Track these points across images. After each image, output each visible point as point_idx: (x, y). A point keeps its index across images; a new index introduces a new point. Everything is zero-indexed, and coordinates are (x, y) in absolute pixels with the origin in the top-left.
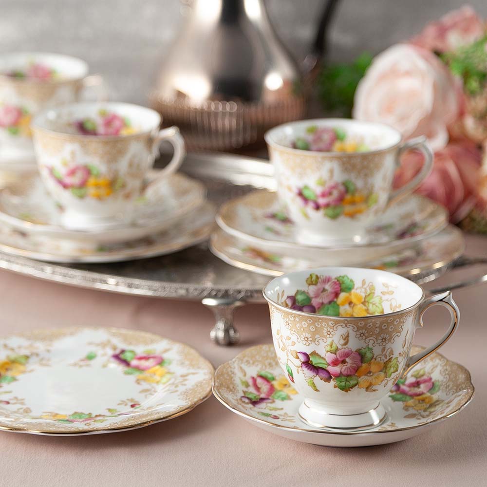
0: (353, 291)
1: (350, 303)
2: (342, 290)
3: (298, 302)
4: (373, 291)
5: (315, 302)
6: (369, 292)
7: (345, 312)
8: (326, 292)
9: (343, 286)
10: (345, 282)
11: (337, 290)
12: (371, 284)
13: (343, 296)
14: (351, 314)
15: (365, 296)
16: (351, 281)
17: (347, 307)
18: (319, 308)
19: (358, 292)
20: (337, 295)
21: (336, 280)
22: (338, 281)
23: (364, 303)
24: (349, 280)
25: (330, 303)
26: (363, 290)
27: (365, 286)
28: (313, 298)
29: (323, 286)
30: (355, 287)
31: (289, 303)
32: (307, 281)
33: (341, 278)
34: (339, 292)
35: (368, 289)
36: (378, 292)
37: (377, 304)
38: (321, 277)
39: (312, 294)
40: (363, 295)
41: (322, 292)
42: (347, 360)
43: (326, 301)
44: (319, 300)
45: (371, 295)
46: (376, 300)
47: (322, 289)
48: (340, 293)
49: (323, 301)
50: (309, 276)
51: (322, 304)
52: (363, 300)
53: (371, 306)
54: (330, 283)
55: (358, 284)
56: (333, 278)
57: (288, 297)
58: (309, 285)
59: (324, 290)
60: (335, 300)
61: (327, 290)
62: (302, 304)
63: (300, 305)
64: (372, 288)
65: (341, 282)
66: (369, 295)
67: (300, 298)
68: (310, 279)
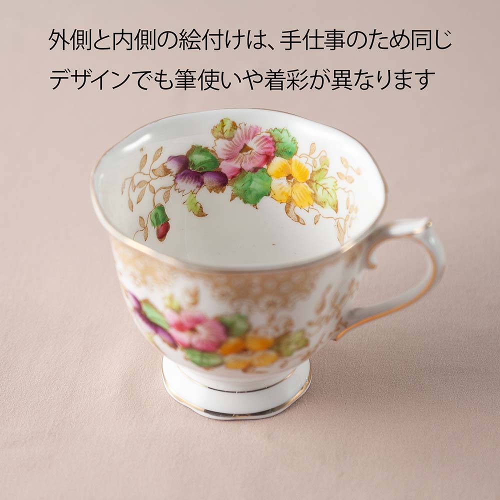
0: (295, 158)
1: (289, 177)
2: (277, 153)
3: (194, 165)
4: (325, 167)
5: (226, 167)
6: (319, 167)
7: (281, 189)
8: (249, 152)
9: (280, 146)
10: (283, 140)
11: (269, 150)
12: (323, 154)
13: (277, 162)
14: (290, 194)
15: (313, 171)
16: (294, 140)
17: (284, 180)
18: (233, 177)
19: (302, 161)
20: (268, 159)
21: (268, 135)
22: (271, 136)
23: (310, 182)
24: (290, 139)
25: (255, 170)
26: (310, 161)
27: (313, 156)
28: (223, 160)
29: (245, 142)
30: (299, 153)
31: (174, 167)
32: (213, 131)
33: (276, 132)
34: (273, 155)
35: (318, 160)
36: (332, 171)
37: (329, 190)
38: (242, 126)
39: (221, 154)
40: (310, 169)
41: (241, 151)
42: (200, 328)
43: (248, 166)
44: (235, 164)
45: (323, 172)
46: (329, 182)
47: (242, 147)
48: (273, 157)
49: (243, 166)
50: (218, 122)
51: (241, 170)
52: (309, 178)
53: (320, 189)
54: (255, 138)
55: (303, 148)
56: (264, 130)
57: (171, 158)
58: (218, 138)
59: (245, 148)
60: (265, 167)
61: (251, 149)
62: (201, 169)
63: (196, 169)
64: (325, 161)
65: (276, 139)
66: (319, 171)
67: (197, 158)
68: (219, 128)
